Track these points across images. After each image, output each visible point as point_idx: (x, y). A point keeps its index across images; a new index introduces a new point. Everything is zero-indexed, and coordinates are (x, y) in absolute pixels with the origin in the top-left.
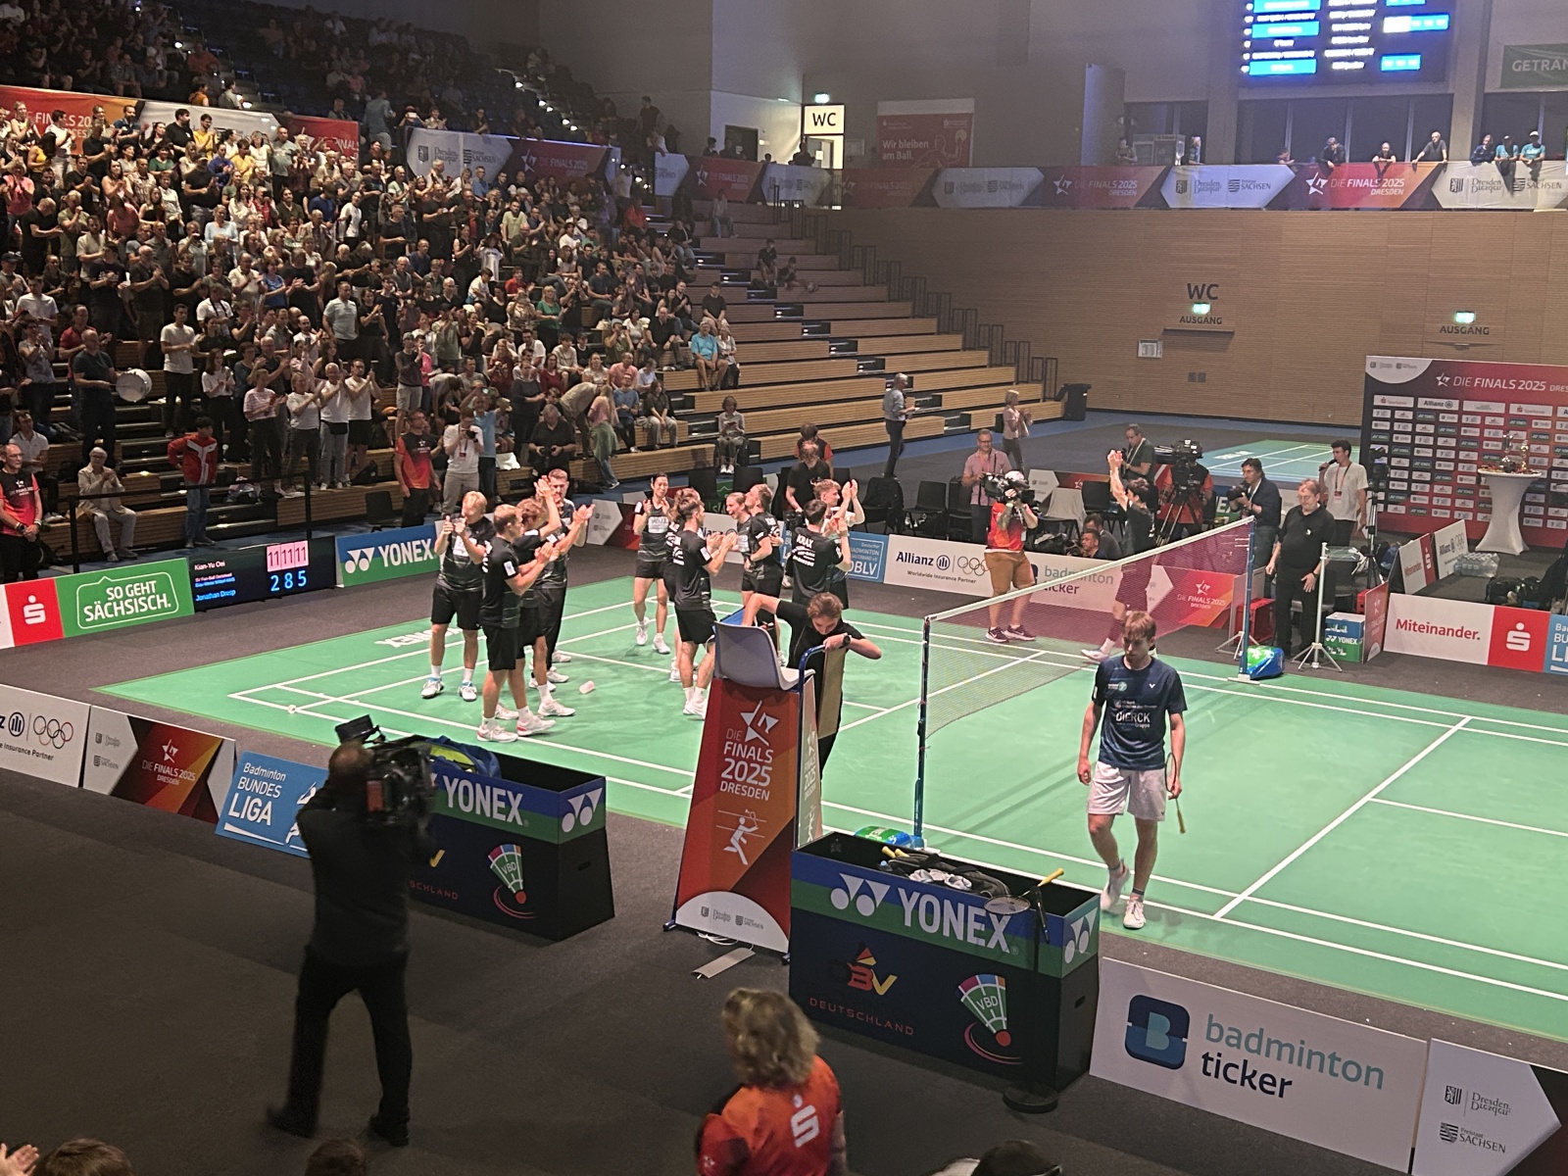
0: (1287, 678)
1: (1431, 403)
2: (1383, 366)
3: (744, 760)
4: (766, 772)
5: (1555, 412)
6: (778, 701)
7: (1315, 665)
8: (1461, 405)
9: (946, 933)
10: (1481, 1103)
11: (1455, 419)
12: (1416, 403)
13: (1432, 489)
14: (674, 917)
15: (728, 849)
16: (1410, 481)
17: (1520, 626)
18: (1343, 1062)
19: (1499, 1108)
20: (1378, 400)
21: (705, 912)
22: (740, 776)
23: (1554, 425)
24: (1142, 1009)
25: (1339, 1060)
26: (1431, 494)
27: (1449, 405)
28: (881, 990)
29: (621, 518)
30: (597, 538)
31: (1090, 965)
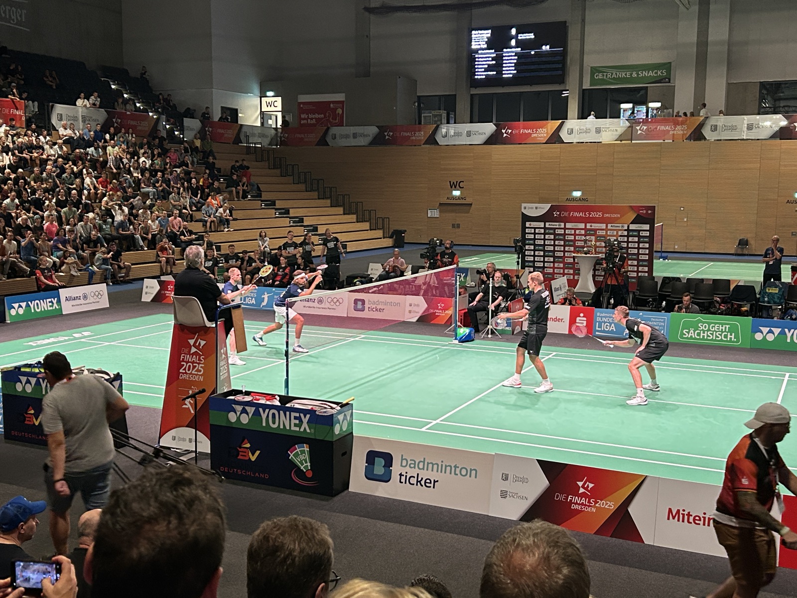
0: (476, 341)
1: (552, 225)
2: (529, 208)
3: (190, 362)
4: (201, 367)
5: (607, 226)
6: (205, 333)
7: (490, 336)
8: (565, 225)
9: (282, 427)
10: (517, 479)
11: (562, 232)
12: (545, 225)
13: (554, 265)
14: (159, 443)
15: (184, 406)
16: (544, 262)
17: (582, 315)
18: (460, 468)
19: (524, 480)
20: (528, 224)
21: (174, 438)
22: (189, 370)
23: (606, 233)
24: (372, 456)
25: (458, 467)
26: (554, 268)
27: (560, 225)
28: (253, 459)
29: (159, 288)
30: (147, 298)
31: (348, 437)
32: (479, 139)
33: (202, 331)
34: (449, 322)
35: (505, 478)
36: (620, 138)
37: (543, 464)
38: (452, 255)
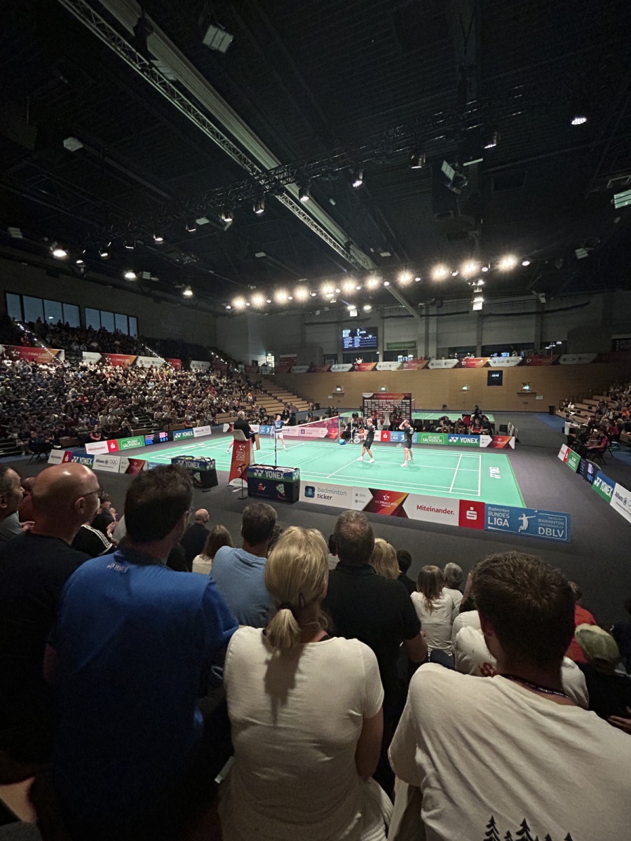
1: (374, 401)
2: (365, 395)
3: (240, 454)
4: (244, 456)
5: (394, 401)
8: (379, 401)
9: (273, 477)
10: (361, 495)
11: (378, 403)
12: (371, 401)
13: (375, 415)
14: (229, 484)
15: (238, 470)
17: (386, 434)
18: (340, 492)
19: (364, 496)
20: (365, 401)
21: (234, 482)
22: (239, 457)
23: (394, 403)
24: (307, 488)
27: (377, 401)
28: (263, 489)
30: (225, 430)
31: (298, 481)
32: (347, 370)
33: (243, 442)
34: (336, 438)
35: (357, 495)
36: (398, 368)
37: (371, 490)
38: (337, 412)
